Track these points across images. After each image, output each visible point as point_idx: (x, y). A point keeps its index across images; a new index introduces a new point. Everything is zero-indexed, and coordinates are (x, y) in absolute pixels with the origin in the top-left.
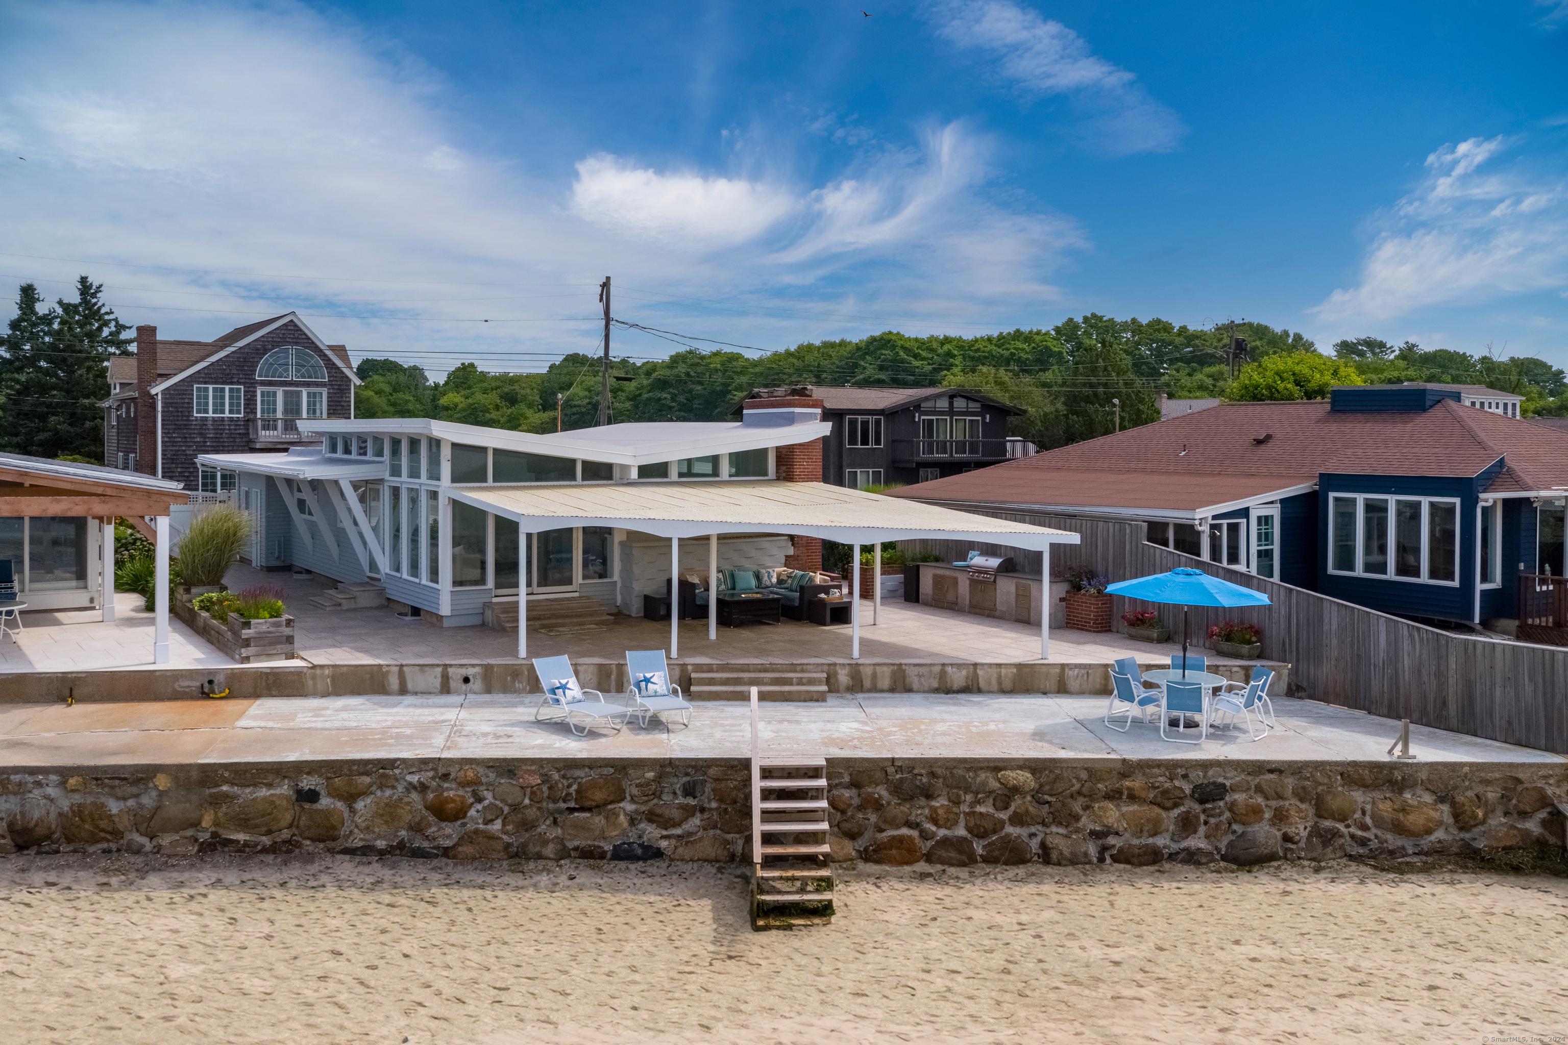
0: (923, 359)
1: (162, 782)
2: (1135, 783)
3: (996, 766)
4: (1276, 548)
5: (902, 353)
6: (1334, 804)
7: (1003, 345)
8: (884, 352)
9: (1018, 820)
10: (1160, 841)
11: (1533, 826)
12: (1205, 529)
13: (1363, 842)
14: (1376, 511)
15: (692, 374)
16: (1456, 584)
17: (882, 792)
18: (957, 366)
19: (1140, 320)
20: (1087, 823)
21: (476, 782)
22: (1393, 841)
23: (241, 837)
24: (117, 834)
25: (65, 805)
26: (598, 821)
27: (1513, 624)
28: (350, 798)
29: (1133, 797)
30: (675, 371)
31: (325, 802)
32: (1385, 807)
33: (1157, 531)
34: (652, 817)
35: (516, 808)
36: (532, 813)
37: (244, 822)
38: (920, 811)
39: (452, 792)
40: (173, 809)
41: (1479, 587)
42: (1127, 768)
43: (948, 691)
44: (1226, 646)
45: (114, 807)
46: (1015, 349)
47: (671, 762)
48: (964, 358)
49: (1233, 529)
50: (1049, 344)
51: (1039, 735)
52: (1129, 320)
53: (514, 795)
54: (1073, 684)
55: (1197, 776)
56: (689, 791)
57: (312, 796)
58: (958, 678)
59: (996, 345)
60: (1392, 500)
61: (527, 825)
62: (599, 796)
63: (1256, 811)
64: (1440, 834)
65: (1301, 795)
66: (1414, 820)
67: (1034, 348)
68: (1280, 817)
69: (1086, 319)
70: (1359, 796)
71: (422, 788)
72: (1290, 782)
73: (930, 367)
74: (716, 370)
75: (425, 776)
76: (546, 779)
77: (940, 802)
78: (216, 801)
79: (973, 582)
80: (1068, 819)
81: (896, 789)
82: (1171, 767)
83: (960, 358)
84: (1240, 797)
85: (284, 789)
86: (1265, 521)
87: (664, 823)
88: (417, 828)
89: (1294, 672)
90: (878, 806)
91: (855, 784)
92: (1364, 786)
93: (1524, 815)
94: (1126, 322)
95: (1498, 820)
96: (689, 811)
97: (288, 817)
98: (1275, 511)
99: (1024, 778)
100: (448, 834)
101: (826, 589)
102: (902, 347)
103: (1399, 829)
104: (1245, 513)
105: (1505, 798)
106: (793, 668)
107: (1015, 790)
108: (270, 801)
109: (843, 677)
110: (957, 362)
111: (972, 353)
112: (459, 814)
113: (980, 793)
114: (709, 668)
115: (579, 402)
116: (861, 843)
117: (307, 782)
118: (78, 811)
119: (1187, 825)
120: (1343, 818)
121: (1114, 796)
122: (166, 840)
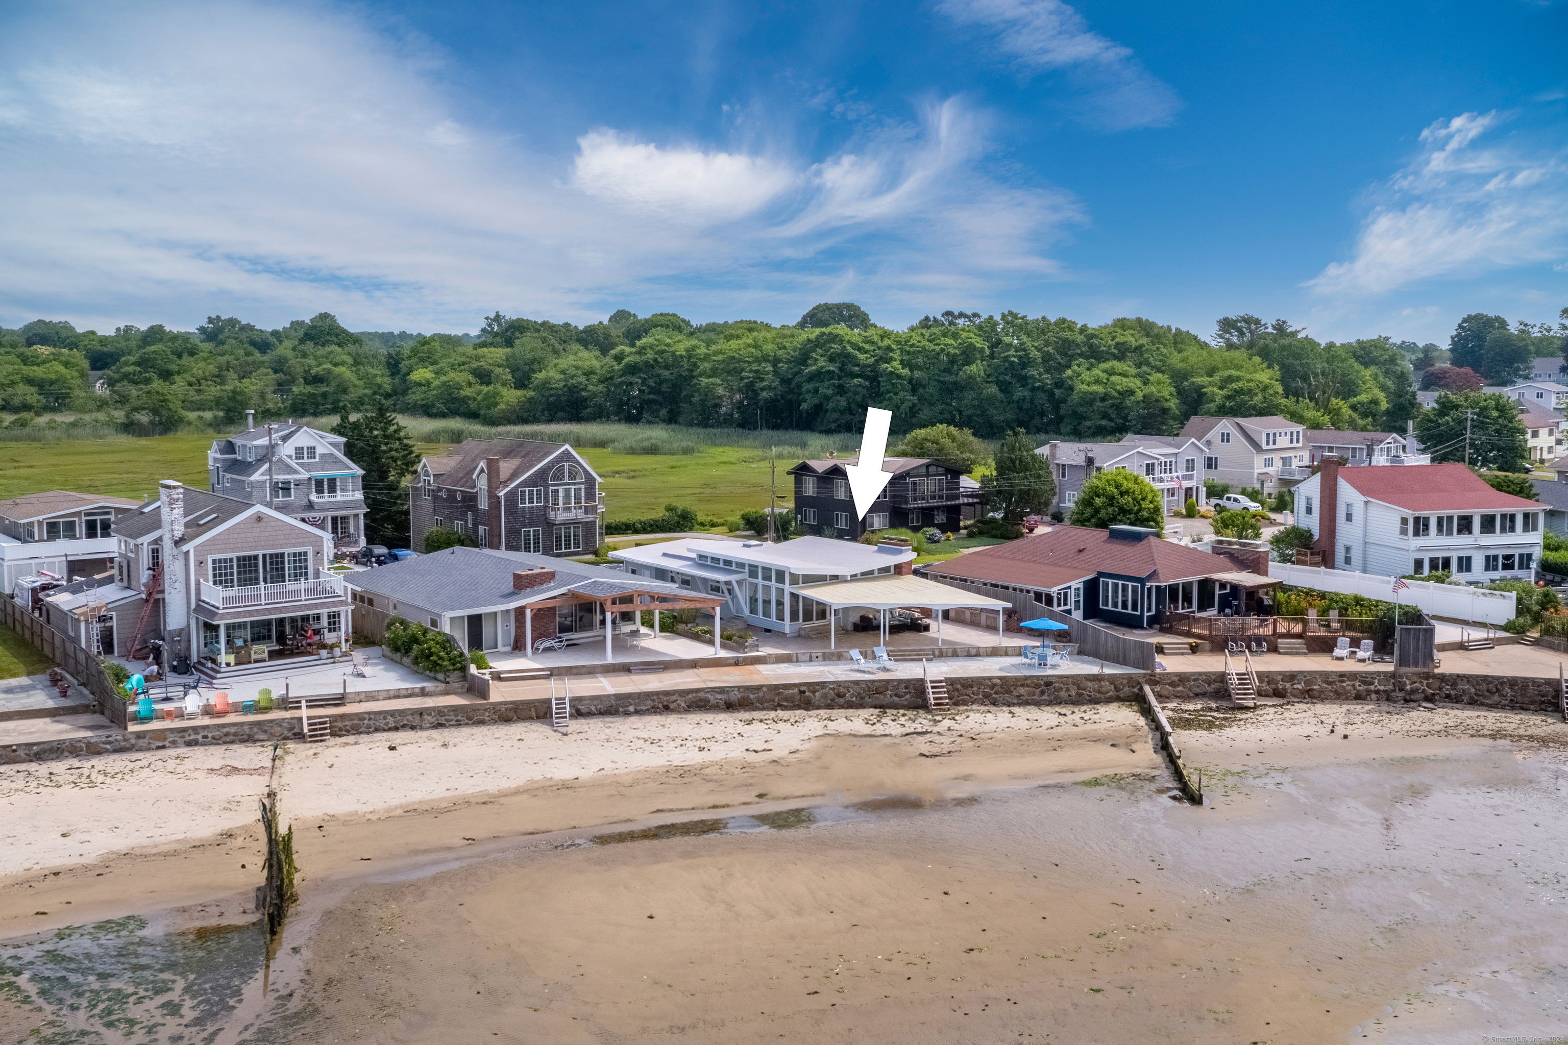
0: (866, 352)
1: (765, 689)
2: (1028, 682)
3: (990, 678)
4: (1081, 599)
5: (849, 348)
6: (1082, 686)
7: (934, 340)
8: (833, 345)
9: (996, 693)
10: (1035, 697)
11: (1136, 690)
12: (1055, 595)
13: (1090, 696)
14: (1116, 586)
15: (660, 360)
16: (1139, 613)
17: (959, 686)
18: (895, 360)
19: (1049, 318)
20: (1015, 693)
21: (848, 687)
22: (1098, 695)
23: (785, 704)
24: (753, 704)
25: (739, 696)
26: (882, 696)
27: (1158, 626)
28: (814, 692)
29: (1028, 686)
30: (644, 358)
31: (807, 694)
32: (1096, 686)
33: (1038, 596)
34: (896, 695)
35: (859, 694)
36: (864, 695)
37: (786, 700)
38: (969, 692)
39: (842, 690)
40: (768, 697)
41: (1146, 614)
42: (1026, 678)
43: (970, 656)
44: (1059, 639)
45: (752, 696)
46: (945, 345)
47: (901, 680)
48: (902, 352)
49: (1066, 594)
50: (973, 341)
51: (1001, 669)
52: (1040, 318)
53: (858, 690)
54: (1010, 653)
55: (1045, 679)
56: (906, 688)
57: (804, 692)
58: (973, 652)
59: (929, 341)
60: (1120, 583)
61: (863, 698)
62: (882, 690)
63: (1061, 689)
64: (1111, 693)
65: (1073, 684)
66: (1104, 690)
67: (960, 344)
68: (1068, 690)
69: (1004, 317)
70: (1089, 683)
71: (833, 689)
72: (1070, 680)
73: (873, 360)
74: (682, 357)
75: (835, 686)
76: (867, 685)
77: (974, 689)
78: (779, 694)
79: (971, 613)
80: (1009, 692)
81: (963, 686)
82: (1038, 677)
83: (898, 352)
84: (1057, 685)
85: (796, 690)
86: (1078, 589)
87: (900, 697)
88: (832, 700)
89: (1079, 647)
90: (958, 690)
91: (952, 684)
92: (1090, 680)
93: (1133, 687)
94: (1037, 320)
95: (1126, 689)
96: (906, 693)
97: (798, 698)
98: (1081, 586)
99: (998, 681)
100: (842, 700)
101: (920, 619)
102: (849, 342)
103: (1100, 692)
104: (1070, 587)
105: (1128, 683)
106: (921, 650)
107: (995, 685)
108: (793, 694)
109: (937, 653)
110: (896, 356)
111: (908, 349)
112: (844, 696)
113: (986, 686)
114: (894, 651)
115: (556, 385)
116: (953, 701)
117: (803, 688)
118: (743, 698)
119: (1042, 693)
120: (1084, 689)
121: (1023, 685)
122: (766, 705)
